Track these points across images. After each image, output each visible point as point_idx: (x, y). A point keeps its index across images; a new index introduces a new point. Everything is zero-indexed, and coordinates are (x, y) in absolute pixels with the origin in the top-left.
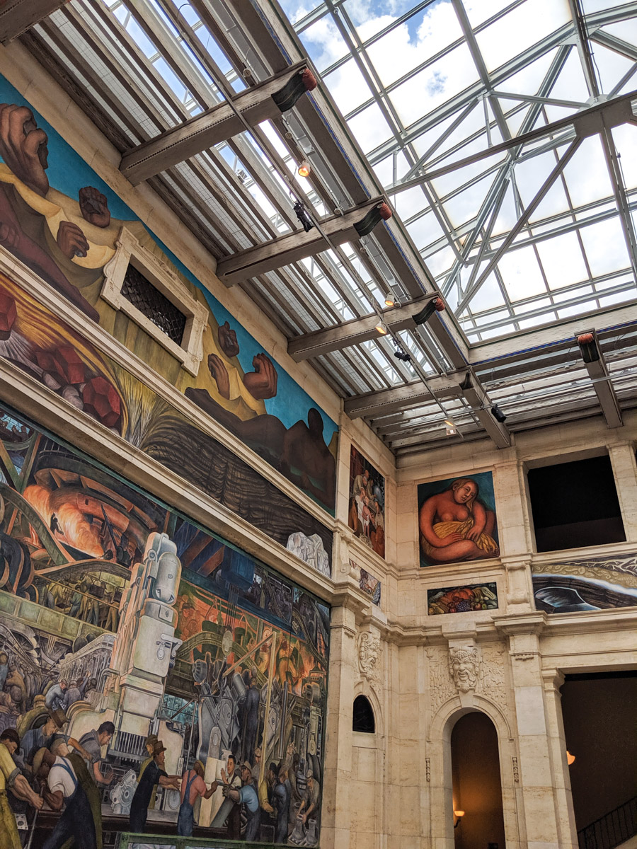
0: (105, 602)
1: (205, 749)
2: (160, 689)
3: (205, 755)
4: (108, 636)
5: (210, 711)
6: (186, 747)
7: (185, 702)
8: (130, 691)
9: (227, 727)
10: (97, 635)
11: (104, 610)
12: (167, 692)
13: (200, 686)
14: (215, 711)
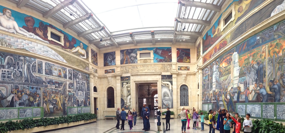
0: (229, 71)
1: (249, 84)
2: (238, 78)
3: (249, 85)
4: (230, 75)
5: (249, 76)
6: (244, 86)
7: (243, 77)
8: (234, 81)
9: (253, 77)
10: (229, 76)
11: (229, 72)
12: (239, 78)
13: (246, 73)
14: (250, 76)
